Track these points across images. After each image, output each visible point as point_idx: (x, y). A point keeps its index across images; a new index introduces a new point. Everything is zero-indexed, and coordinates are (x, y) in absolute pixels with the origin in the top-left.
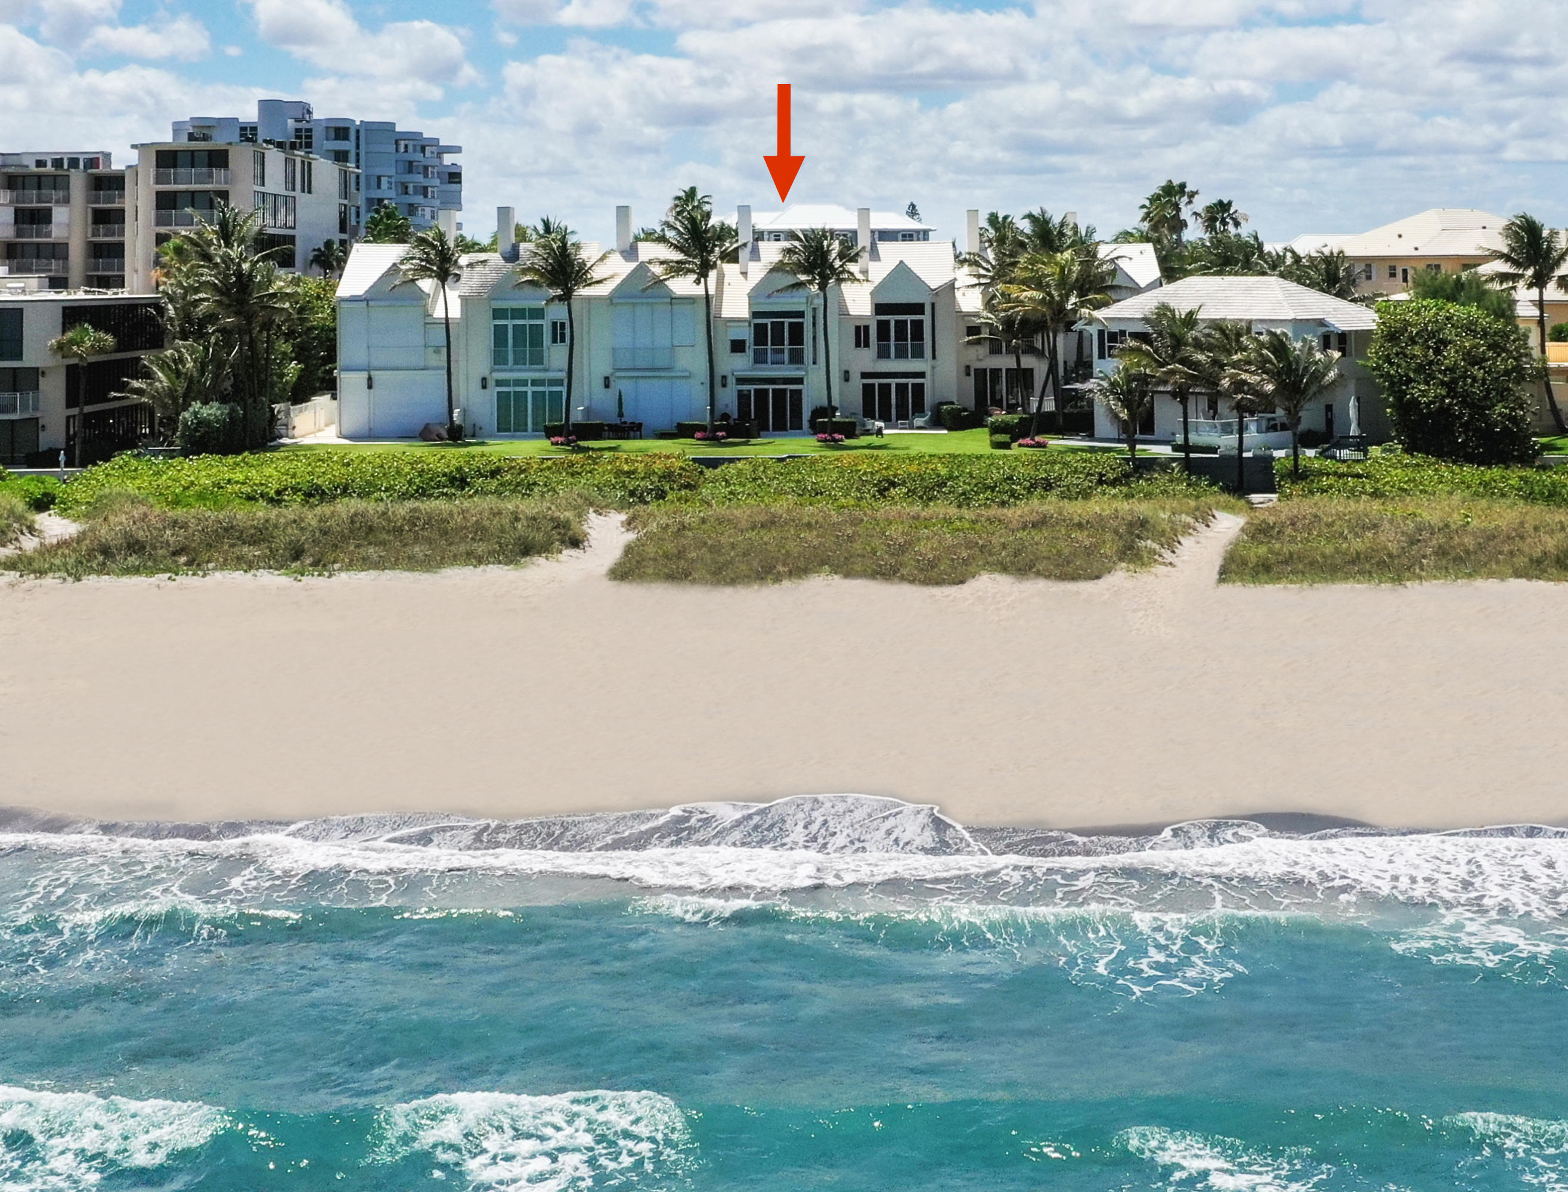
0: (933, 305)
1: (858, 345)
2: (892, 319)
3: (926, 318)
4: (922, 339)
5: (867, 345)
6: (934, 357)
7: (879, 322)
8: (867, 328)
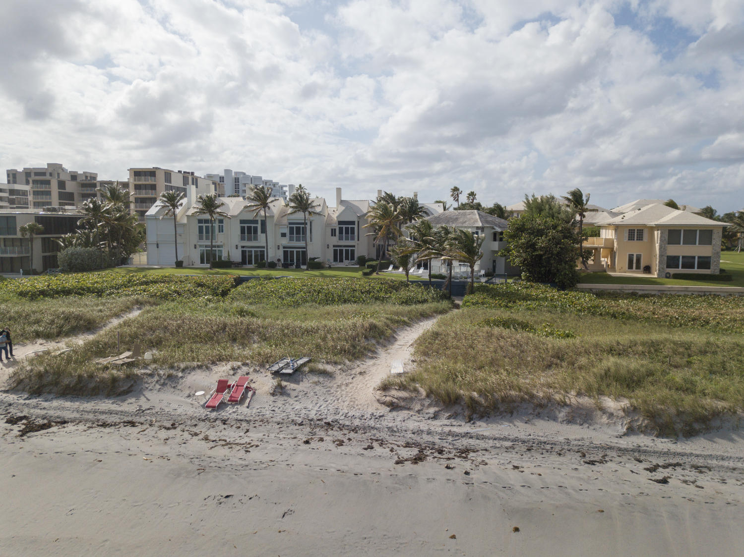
0: (358, 222)
1: (332, 235)
2: (344, 226)
3: (356, 226)
4: (354, 234)
5: (335, 236)
6: (358, 240)
7: (339, 228)
8: (335, 229)
